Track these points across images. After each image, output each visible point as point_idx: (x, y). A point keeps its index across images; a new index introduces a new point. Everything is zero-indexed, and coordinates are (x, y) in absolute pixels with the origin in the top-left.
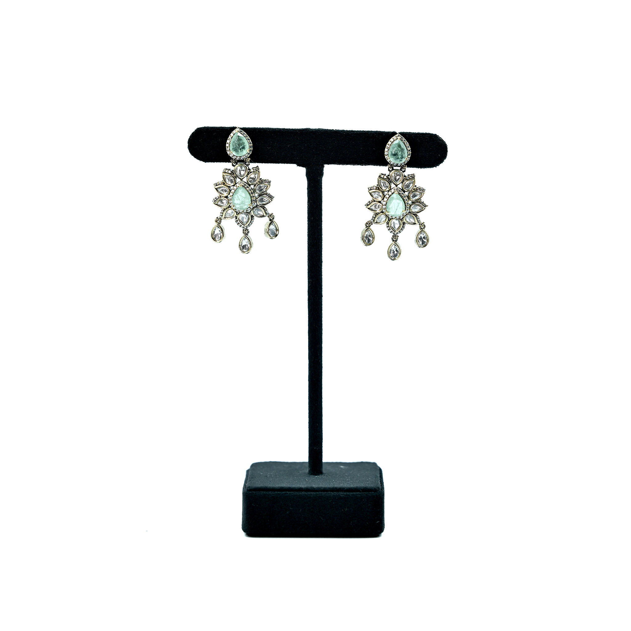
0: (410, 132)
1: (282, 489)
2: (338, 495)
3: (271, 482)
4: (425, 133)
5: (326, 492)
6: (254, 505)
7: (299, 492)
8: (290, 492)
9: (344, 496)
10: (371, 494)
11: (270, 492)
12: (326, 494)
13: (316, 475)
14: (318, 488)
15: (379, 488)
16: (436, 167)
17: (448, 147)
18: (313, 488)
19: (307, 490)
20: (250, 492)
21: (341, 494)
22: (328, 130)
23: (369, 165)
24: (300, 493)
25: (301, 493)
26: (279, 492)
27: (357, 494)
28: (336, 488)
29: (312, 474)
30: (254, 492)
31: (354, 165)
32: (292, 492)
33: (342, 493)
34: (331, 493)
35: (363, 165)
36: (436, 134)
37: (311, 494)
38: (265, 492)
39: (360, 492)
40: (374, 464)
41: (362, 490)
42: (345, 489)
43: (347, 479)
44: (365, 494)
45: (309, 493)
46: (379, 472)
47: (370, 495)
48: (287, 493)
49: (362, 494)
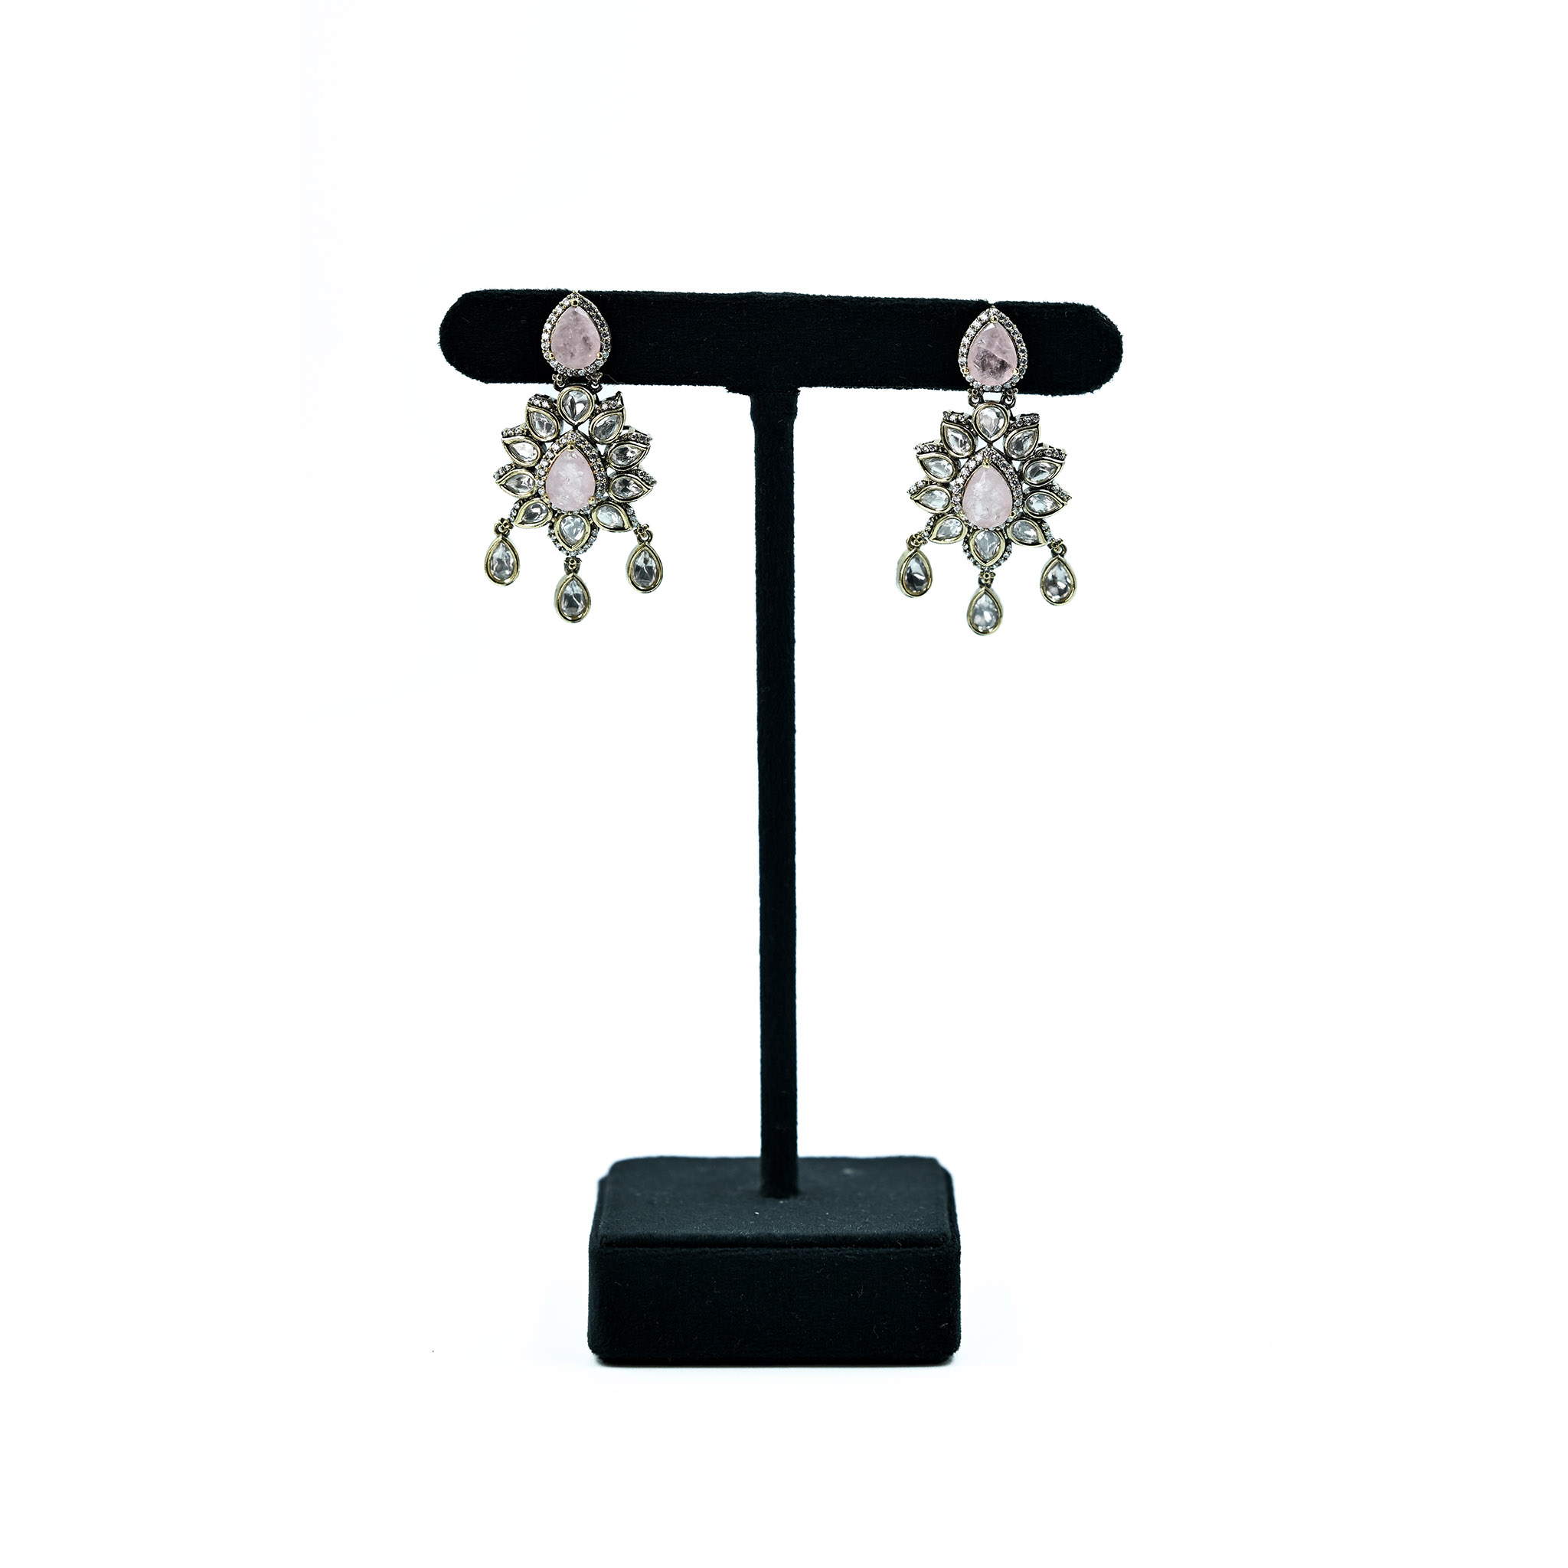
0: (1025, 300)
1: (691, 1242)
2: (841, 1255)
3: (663, 1219)
4: (1062, 302)
5: (808, 1249)
6: (621, 1285)
7: (736, 1249)
8: (713, 1249)
9: (856, 1258)
10: (927, 1252)
11: (661, 1250)
12: (808, 1253)
13: (781, 1198)
14: (786, 1237)
15: (946, 1236)
16: (1092, 392)
17: (1123, 339)
18: (775, 1236)
19: (758, 1242)
20: (609, 1251)
21: (848, 1252)
22: (808, 295)
23: (916, 387)
24: (740, 1252)
25: (743, 1251)
26: (684, 1250)
27: (889, 1254)
28: (834, 1237)
29: (769, 1196)
30: (620, 1250)
31: (877, 388)
32: (720, 1250)
33: (849, 1250)
34: (822, 1249)
35: (900, 389)
36: (1092, 307)
37: (769, 1254)
38: (647, 1249)
39: (898, 1247)
40: (932, 1163)
41: (901, 1241)
42: (857, 1239)
43: (862, 1208)
44: (910, 1252)
45: (765, 1251)
46: (942, 1187)
47: (922, 1255)
48: (706, 1253)
49: (903, 1252)
